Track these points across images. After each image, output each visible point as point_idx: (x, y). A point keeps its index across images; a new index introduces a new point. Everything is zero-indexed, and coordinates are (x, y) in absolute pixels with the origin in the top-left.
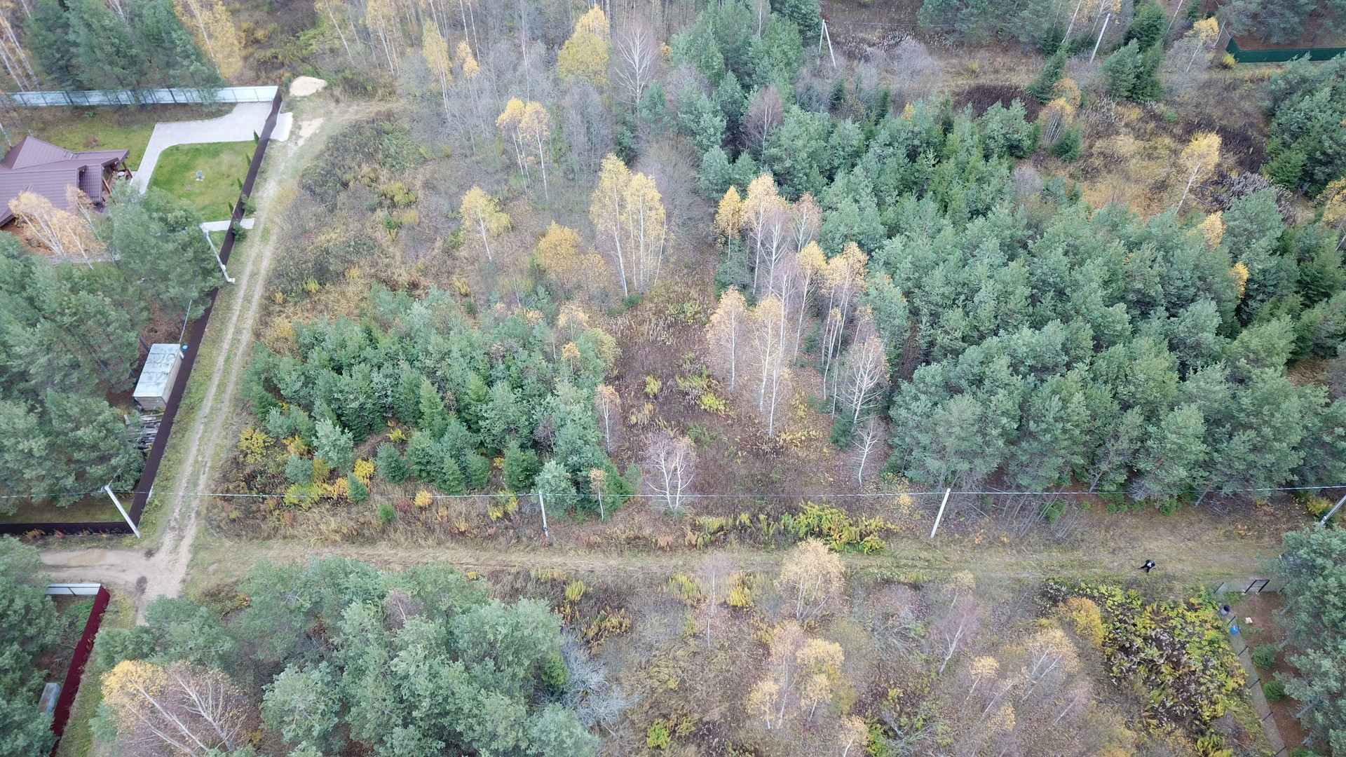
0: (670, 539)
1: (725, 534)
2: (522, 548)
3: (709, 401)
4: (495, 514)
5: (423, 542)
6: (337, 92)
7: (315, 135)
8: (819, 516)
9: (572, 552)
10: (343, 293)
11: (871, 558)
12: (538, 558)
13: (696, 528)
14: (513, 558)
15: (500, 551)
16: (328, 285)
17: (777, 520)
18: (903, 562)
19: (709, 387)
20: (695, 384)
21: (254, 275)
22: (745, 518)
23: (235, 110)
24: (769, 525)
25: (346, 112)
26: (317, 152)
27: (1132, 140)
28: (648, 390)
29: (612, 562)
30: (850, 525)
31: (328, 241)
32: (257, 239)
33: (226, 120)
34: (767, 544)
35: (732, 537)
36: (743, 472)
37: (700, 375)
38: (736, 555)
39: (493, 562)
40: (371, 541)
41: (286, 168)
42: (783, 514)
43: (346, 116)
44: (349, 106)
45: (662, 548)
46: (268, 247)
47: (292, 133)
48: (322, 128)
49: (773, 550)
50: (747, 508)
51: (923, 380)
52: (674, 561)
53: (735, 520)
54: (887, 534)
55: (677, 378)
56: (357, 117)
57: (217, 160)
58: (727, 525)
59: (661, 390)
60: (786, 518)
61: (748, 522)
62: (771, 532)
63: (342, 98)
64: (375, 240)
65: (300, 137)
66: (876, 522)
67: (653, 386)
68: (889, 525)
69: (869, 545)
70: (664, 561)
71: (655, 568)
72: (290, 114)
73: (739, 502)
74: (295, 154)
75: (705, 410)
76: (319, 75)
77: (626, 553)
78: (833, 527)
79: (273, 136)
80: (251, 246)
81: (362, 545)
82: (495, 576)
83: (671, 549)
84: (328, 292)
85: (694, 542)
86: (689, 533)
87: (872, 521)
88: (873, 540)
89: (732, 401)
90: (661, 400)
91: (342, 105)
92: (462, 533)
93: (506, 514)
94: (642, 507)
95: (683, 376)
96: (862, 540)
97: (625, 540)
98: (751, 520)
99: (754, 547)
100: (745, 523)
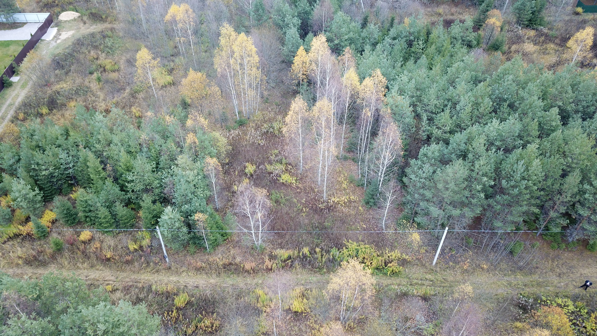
0: (253, 265)
1: (292, 261)
2: (149, 270)
3: (286, 178)
4: (132, 246)
5: (80, 265)
6: (85, 18)
7: (68, 38)
8: (356, 249)
9: (185, 274)
10: (63, 115)
11: (393, 278)
12: (160, 277)
13: (272, 257)
14: (142, 277)
15: (134, 272)
16: (54, 110)
17: (328, 252)
18: (415, 281)
19: (286, 170)
20: (277, 168)
21: (11, 105)
22: (306, 250)
23: (25, 26)
24: (322, 256)
25: (88, 28)
26: (67, 46)
27: (532, 46)
28: (247, 171)
29: (212, 281)
30: (378, 256)
31: (62, 89)
32: (19, 86)
33: (19, 30)
34: (320, 269)
35: (296, 263)
36: (306, 221)
37: (281, 163)
38: (299, 276)
39: (128, 280)
40: (44, 264)
41: (46, 53)
42: (332, 248)
43: (88, 30)
44: (91, 26)
45: (247, 271)
46: (24, 91)
47: (55, 37)
48: (73, 36)
49: (325, 273)
50: (307, 245)
51: (425, 155)
52: (255, 281)
53: (299, 252)
54: (403, 262)
55: (266, 164)
56: (94, 31)
57: (7, 48)
58: (294, 254)
59: (255, 171)
60: (334, 251)
61: (308, 253)
62: (324, 260)
63: (87, 21)
64: (90, 88)
65: (59, 39)
66: (395, 254)
67: (250, 168)
68: (404, 256)
69: (391, 269)
70: (249, 280)
71: (242, 285)
72: (57, 28)
73: (303, 240)
74: (54, 46)
75: (283, 183)
76: (77, 11)
77: (222, 274)
78: (366, 257)
79: (43, 38)
80: (14, 90)
81: (37, 267)
82: (127, 289)
83: (255, 271)
84: (54, 115)
85: (270, 267)
86: (267, 260)
87: (393, 253)
88: (393, 266)
89: (301, 179)
90: (255, 177)
91: (87, 25)
92: (108, 260)
93: (141, 247)
94: (237, 244)
95: (270, 163)
96: (386, 266)
97: (222, 265)
98: (310, 252)
99: (312, 271)
100: (306, 254)
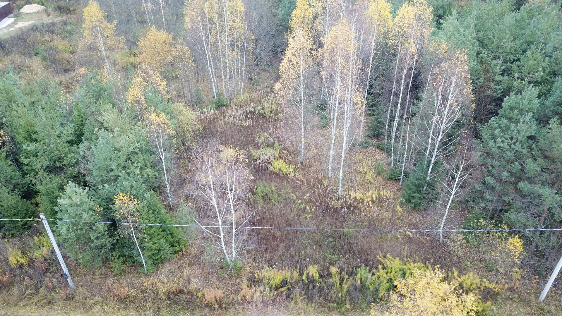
0: (220, 293)
1: (289, 289)
2: (36, 300)
3: (279, 165)
4: (16, 259)
6: (50, 11)
7: (24, 27)
8: (401, 270)
9: (97, 308)
13: (254, 282)
14: (21, 312)
15: (8, 304)
17: (352, 274)
19: (281, 156)
20: (267, 153)
22: (313, 271)
24: (342, 280)
34: (340, 303)
35: (297, 291)
36: (312, 227)
37: (273, 148)
42: (358, 267)
43: (51, 21)
44: (55, 17)
45: (209, 306)
47: (9, 25)
48: (31, 24)
49: (347, 311)
50: (315, 262)
53: (301, 274)
54: (487, 295)
58: (292, 277)
60: (362, 272)
61: (317, 276)
62: (345, 287)
63: (52, 13)
65: (14, 27)
68: (487, 284)
72: (14, 18)
73: (307, 254)
75: (275, 173)
85: (248, 298)
86: (245, 287)
89: (302, 170)
93: (31, 261)
95: (257, 147)
97: (165, 294)
98: (320, 275)
99: (324, 307)
100: (313, 276)
